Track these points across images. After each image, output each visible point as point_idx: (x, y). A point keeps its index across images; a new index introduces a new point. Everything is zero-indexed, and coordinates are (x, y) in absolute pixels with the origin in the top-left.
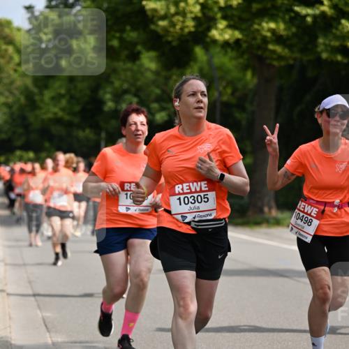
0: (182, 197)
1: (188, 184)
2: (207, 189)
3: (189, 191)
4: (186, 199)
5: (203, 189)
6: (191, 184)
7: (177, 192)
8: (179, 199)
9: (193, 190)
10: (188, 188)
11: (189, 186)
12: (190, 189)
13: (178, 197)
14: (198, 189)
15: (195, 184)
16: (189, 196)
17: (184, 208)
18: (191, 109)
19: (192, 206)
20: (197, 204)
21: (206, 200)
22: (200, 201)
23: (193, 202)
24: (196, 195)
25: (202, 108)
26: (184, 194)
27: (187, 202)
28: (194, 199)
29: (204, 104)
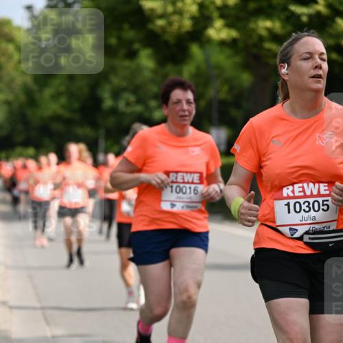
0: (292, 202)
1: (301, 185)
2: (328, 192)
3: (302, 194)
4: (297, 205)
5: (322, 192)
6: (305, 185)
7: (285, 195)
8: (288, 204)
9: (308, 193)
10: (301, 189)
11: (303, 187)
12: (304, 191)
13: (286, 201)
14: (315, 193)
15: (311, 185)
16: (302, 201)
17: (294, 218)
18: (306, 78)
19: (306, 215)
20: (312, 213)
21: (325, 208)
22: (316, 208)
23: (307, 209)
24: (311, 200)
25: (319, 76)
26: (295, 197)
27: (298, 210)
28: (308, 206)
29: (323, 71)
